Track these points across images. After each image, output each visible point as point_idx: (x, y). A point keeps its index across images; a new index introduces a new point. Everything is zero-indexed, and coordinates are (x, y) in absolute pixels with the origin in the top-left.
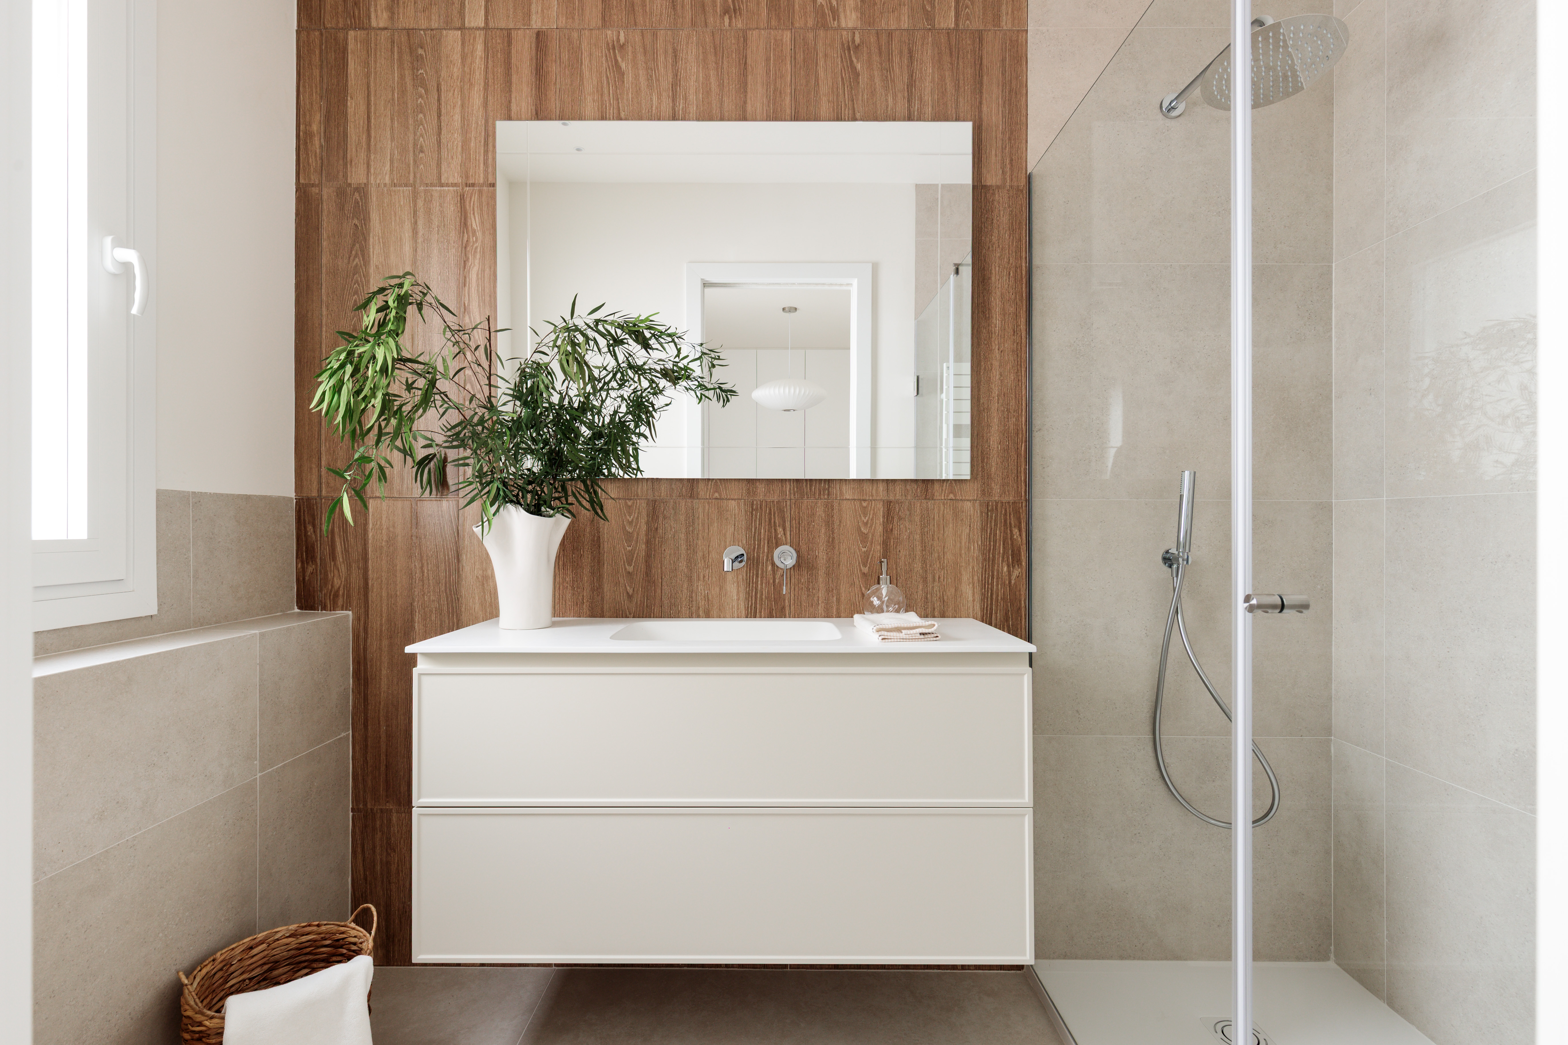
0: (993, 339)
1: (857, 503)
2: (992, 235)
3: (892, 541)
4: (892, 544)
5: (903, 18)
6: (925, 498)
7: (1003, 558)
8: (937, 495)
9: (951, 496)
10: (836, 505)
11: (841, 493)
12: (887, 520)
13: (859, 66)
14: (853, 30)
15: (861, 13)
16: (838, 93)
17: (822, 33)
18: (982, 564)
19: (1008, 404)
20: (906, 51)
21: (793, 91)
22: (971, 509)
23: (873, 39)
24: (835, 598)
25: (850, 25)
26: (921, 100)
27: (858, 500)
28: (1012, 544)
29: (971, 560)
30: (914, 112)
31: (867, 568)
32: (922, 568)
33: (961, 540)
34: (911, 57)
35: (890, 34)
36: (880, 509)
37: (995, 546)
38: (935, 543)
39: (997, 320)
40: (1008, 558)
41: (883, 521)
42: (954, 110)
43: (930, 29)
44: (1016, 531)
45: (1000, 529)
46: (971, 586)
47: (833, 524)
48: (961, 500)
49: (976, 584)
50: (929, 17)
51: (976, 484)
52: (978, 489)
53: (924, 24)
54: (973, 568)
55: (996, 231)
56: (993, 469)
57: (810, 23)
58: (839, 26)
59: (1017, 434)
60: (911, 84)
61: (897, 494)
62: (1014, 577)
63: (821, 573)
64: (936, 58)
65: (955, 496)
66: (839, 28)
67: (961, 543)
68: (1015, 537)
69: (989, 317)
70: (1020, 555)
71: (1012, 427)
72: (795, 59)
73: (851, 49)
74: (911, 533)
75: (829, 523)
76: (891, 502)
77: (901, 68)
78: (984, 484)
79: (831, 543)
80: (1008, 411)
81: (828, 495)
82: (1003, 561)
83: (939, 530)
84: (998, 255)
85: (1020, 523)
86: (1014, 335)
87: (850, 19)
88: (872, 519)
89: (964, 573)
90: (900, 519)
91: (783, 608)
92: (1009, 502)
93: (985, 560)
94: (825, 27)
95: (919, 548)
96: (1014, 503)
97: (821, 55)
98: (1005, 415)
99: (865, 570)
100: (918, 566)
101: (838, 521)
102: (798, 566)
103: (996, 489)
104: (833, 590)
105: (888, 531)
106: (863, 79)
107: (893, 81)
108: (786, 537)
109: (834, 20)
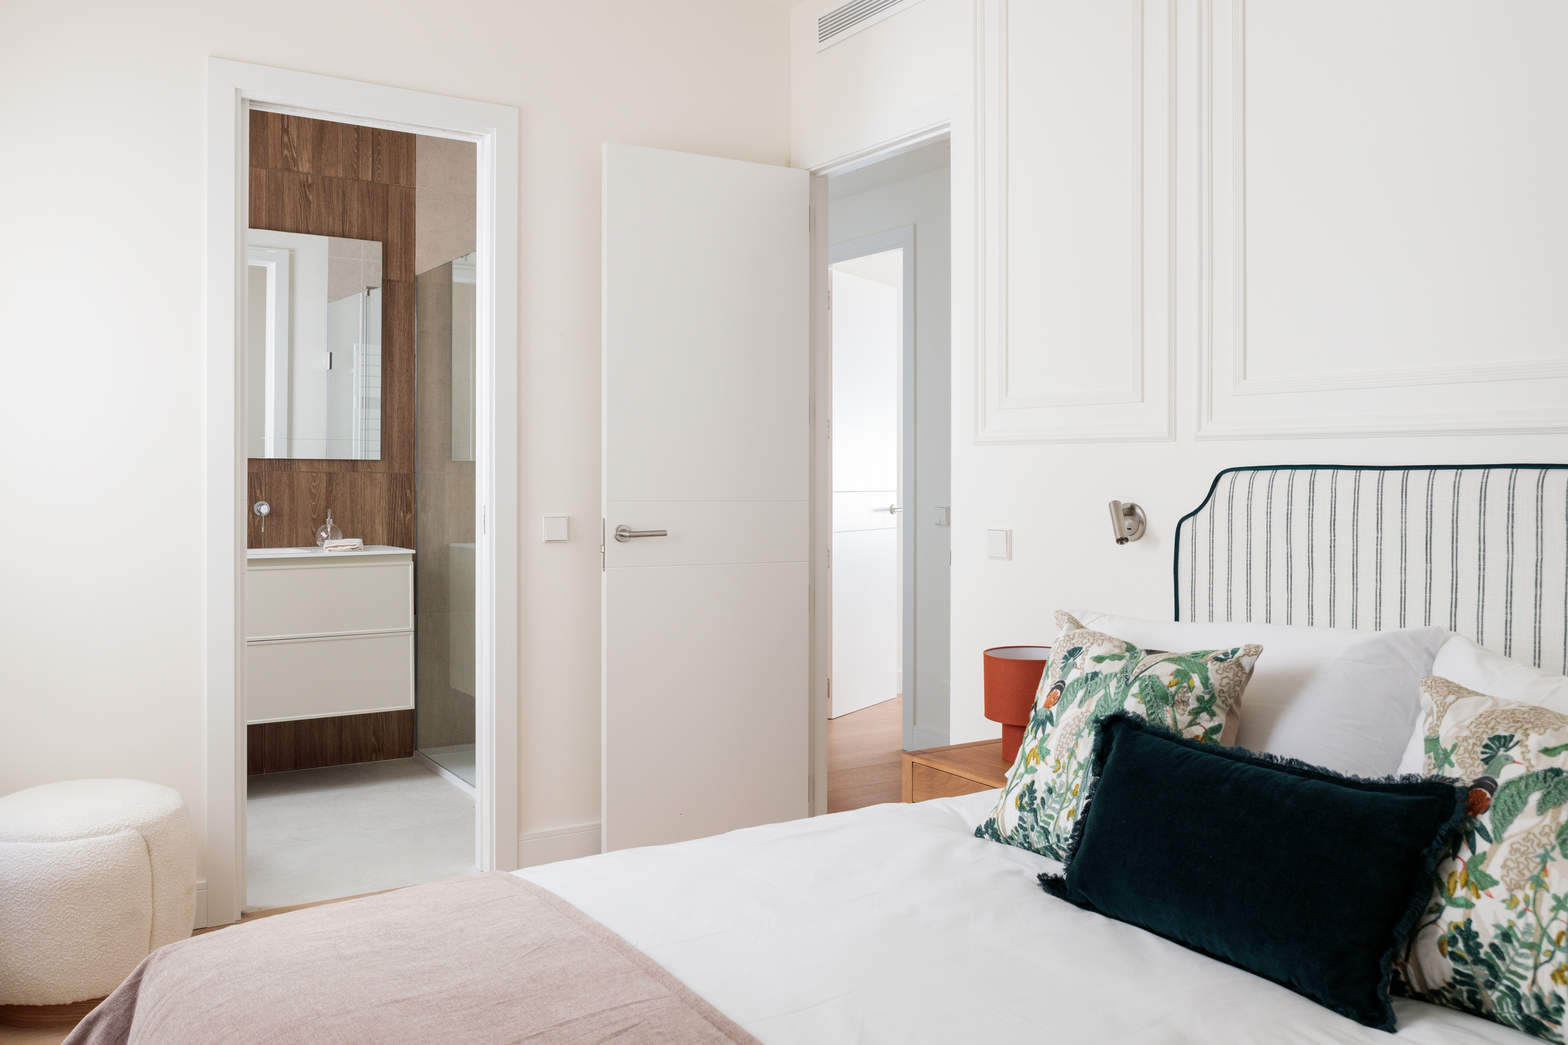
0: (395, 374)
1: (309, 474)
2: (394, 311)
3: (332, 498)
4: (332, 500)
5: (339, 171)
6: (353, 471)
7: (401, 507)
8: (360, 469)
9: (369, 470)
10: (295, 475)
11: (299, 467)
12: (329, 484)
13: (311, 198)
14: (307, 174)
15: (313, 164)
16: (297, 213)
17: (287, 173)
18: (388, 512)
19: (404, 414)
20: (341, 192)
21: (267, 209)
22: (381, 478)
23: (320, 182)
24: (295, 535)
25: (305, 171)
26: (350, 222)
27: (310, 472)
28: (406, 499)
29: (381, 510)
30: (346, 230)
31: (316, 515)
32: (351, 515)
33: (375, 496)
34: (344, 196)
35: (331, 179)
36: (324, 479)
37: (395, 501)
38: (359, 499)
39: (397, 363)
40: (403, 507)
41: (326, 486)
42: (371, 232)
43: (356, 180)
44: (408, 491)
45: (399, 491)
46: (381, 525)
47: (293, 487)
48: (375, 472)
49: (384, 524)
50: (356, 172)
51: (384, 463)
52: (385, 466)
53: (352, 176)
54: (382, 514)
55: (396, 308)
56: (395, 454)
57: (279, 166)
58: (298, 170)
59: (409, 432)
60: (344, 212)
61: (336, 468)
62: (407, 519)
63: (286, 519)
64: (360, 198)
65: (371, 470)
66: (298, 172)
67: (375, 499)
68: (408, 495)
69: (392, 360)
70: (411, 506)
71: (406, 428)
72: (269, 188)
73: (305, 186)
74: (344, 493)
75: (291, 486)
76: (331, 473)
77: (338, 201)
78: (389, 462)
79: (292, 499)
80: (404, 418)
81: (290, 468)
82: (400, 510)
83: (361, 491)
84: (398, 323)
85: (411, 486)
86: (407, 372)
87: (305, 167)
88: (319, 484)
89: (376, 517)
90: (337, 484)
91: (260, 541)
92: (404, 474)
93: (389, 509)
94: (289, 170)
95: (349, 502)
96: (407, 474)
97: (286, 187)
98: (402, 421)
99: (315, 516)
100: (348, 513)
101: (297, 486)
102: (270, 514)
103: (397, 466)
104: (293, 529)
105: (329, 492)
106: (314, 206)
107: (332, 209)
108: (262, 496)
109: (295, 166)
